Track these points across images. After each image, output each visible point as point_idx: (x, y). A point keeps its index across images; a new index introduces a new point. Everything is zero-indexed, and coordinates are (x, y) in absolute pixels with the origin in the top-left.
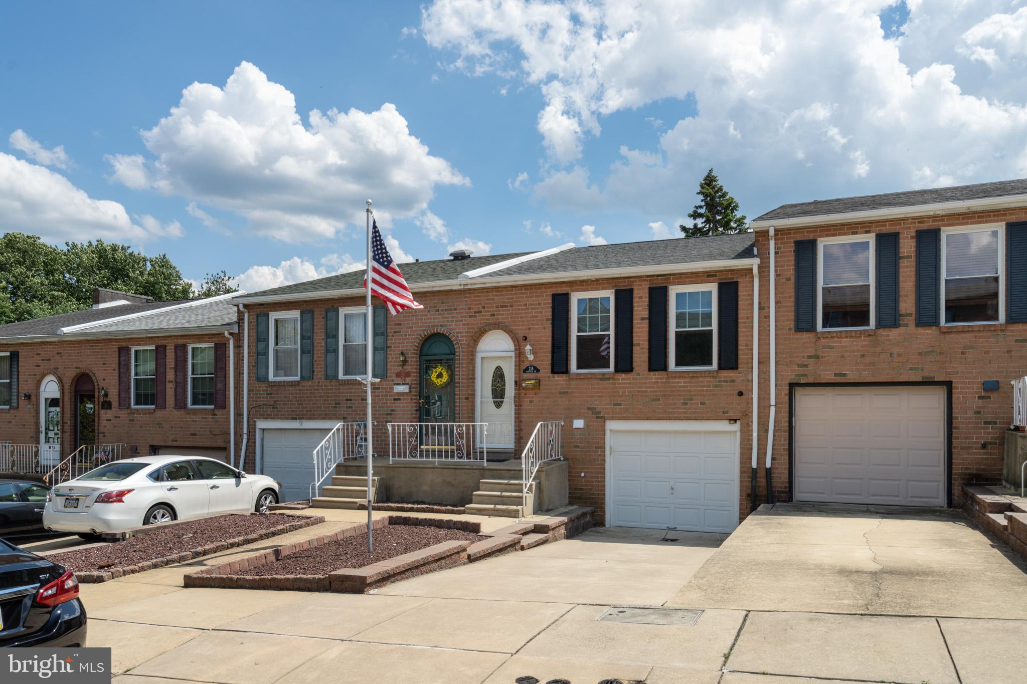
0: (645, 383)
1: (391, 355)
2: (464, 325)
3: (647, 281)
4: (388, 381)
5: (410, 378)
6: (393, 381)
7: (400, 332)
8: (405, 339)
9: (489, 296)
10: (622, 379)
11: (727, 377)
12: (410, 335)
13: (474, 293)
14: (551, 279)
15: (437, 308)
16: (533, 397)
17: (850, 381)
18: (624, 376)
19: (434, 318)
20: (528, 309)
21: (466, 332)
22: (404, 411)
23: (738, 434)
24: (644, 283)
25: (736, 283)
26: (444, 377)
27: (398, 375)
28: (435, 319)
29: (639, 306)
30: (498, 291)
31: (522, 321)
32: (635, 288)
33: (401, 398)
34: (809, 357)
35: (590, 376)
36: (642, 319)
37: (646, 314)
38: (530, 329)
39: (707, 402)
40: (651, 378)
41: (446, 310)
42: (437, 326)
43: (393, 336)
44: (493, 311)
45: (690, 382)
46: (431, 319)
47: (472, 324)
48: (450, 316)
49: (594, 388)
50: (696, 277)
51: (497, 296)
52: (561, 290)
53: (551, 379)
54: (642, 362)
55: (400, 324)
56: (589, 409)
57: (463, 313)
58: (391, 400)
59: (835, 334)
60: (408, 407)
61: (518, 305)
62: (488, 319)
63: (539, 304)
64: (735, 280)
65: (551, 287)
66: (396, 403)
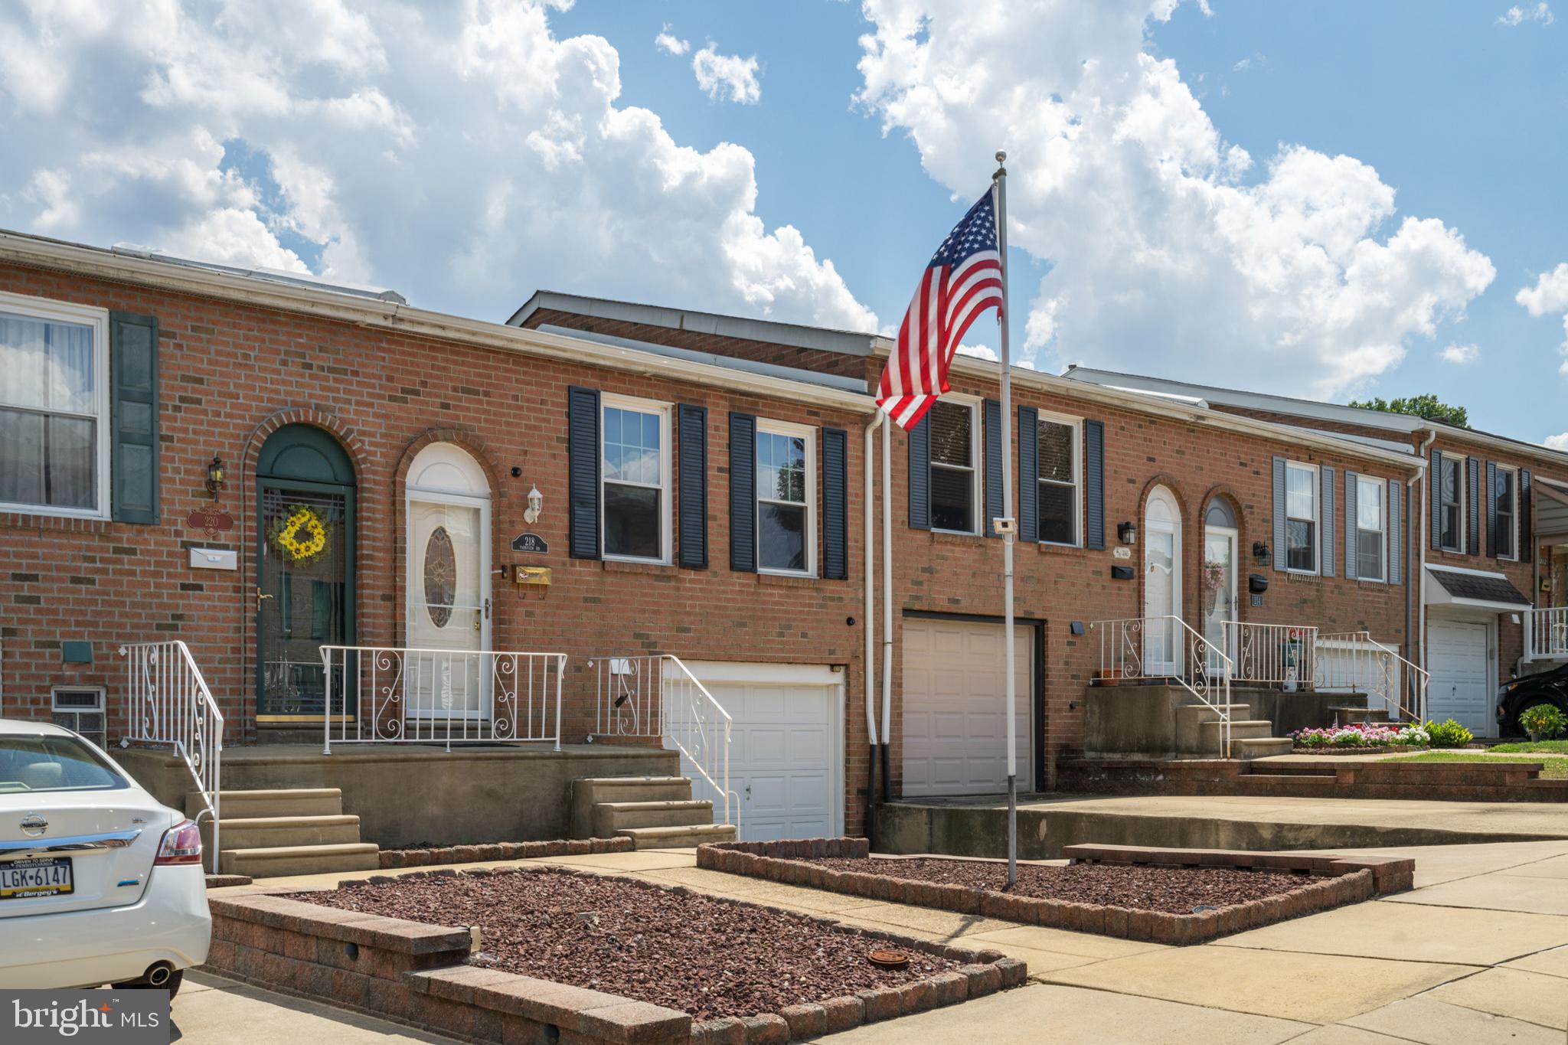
0: (724, 592)
1: (173, 460)
2: (376, 415)
3: (725, 398)
4: (163, 532)
5: (231, 532)
6: (178, 534)
7: (199, 402)
8: (215, 424)
9: (435, 358)
10: (691, 581)
11: (832, 592)
12: (227, 415)
13: (402, 345)
14: (582, 353)
15: (308, 361)
16: (532, 605)
17: (964, 611)
18: (692, 575)
19: (299, 385)
20: (521, 408)
21: (383, 436)
22: (213, 619)
23: (842, 690)
24: (722, 402)
25: (843, 434)
26: (316, 540)
27: (196, 520)
28: (302, 385)
29: (714, 445)
30: (457, 353)
31: (509, 433)
32: (710, 408)
33: (205, 584)
34: (924, 570)
35: (640, 570)
36: (720, 470)
37: (723, 461)
38: (525, 453)
39: (810, 633)
40: (733, 584)
41: (331, 370)
42: (307, 406)
43: (177, 409)
44: (446, 397)
45: (788, 596)
46: (290, 383)
47: (398, 418)
48: (341, 386)
49: (646, 595)
50: (795, 410)
51: (455, 363)
52: (584, 382)
53: (568, 568)
54: (721, 551)
55: (200, 381)
56: (637, 636)
57: (373, 386)
58: (174, 586)
59: (950, 539)
60: (227, 609)
61: (501, 396)
62: (435, 414)
63: (543, 402)
64: (842, 428)
65: (565, 371)
66: (188, 598)
